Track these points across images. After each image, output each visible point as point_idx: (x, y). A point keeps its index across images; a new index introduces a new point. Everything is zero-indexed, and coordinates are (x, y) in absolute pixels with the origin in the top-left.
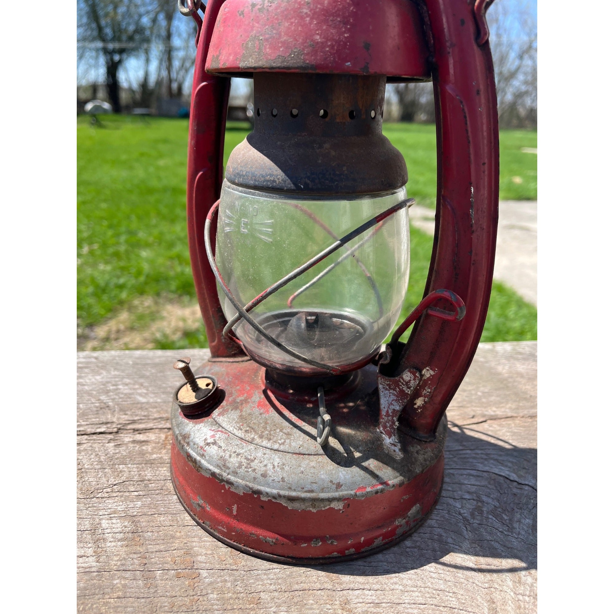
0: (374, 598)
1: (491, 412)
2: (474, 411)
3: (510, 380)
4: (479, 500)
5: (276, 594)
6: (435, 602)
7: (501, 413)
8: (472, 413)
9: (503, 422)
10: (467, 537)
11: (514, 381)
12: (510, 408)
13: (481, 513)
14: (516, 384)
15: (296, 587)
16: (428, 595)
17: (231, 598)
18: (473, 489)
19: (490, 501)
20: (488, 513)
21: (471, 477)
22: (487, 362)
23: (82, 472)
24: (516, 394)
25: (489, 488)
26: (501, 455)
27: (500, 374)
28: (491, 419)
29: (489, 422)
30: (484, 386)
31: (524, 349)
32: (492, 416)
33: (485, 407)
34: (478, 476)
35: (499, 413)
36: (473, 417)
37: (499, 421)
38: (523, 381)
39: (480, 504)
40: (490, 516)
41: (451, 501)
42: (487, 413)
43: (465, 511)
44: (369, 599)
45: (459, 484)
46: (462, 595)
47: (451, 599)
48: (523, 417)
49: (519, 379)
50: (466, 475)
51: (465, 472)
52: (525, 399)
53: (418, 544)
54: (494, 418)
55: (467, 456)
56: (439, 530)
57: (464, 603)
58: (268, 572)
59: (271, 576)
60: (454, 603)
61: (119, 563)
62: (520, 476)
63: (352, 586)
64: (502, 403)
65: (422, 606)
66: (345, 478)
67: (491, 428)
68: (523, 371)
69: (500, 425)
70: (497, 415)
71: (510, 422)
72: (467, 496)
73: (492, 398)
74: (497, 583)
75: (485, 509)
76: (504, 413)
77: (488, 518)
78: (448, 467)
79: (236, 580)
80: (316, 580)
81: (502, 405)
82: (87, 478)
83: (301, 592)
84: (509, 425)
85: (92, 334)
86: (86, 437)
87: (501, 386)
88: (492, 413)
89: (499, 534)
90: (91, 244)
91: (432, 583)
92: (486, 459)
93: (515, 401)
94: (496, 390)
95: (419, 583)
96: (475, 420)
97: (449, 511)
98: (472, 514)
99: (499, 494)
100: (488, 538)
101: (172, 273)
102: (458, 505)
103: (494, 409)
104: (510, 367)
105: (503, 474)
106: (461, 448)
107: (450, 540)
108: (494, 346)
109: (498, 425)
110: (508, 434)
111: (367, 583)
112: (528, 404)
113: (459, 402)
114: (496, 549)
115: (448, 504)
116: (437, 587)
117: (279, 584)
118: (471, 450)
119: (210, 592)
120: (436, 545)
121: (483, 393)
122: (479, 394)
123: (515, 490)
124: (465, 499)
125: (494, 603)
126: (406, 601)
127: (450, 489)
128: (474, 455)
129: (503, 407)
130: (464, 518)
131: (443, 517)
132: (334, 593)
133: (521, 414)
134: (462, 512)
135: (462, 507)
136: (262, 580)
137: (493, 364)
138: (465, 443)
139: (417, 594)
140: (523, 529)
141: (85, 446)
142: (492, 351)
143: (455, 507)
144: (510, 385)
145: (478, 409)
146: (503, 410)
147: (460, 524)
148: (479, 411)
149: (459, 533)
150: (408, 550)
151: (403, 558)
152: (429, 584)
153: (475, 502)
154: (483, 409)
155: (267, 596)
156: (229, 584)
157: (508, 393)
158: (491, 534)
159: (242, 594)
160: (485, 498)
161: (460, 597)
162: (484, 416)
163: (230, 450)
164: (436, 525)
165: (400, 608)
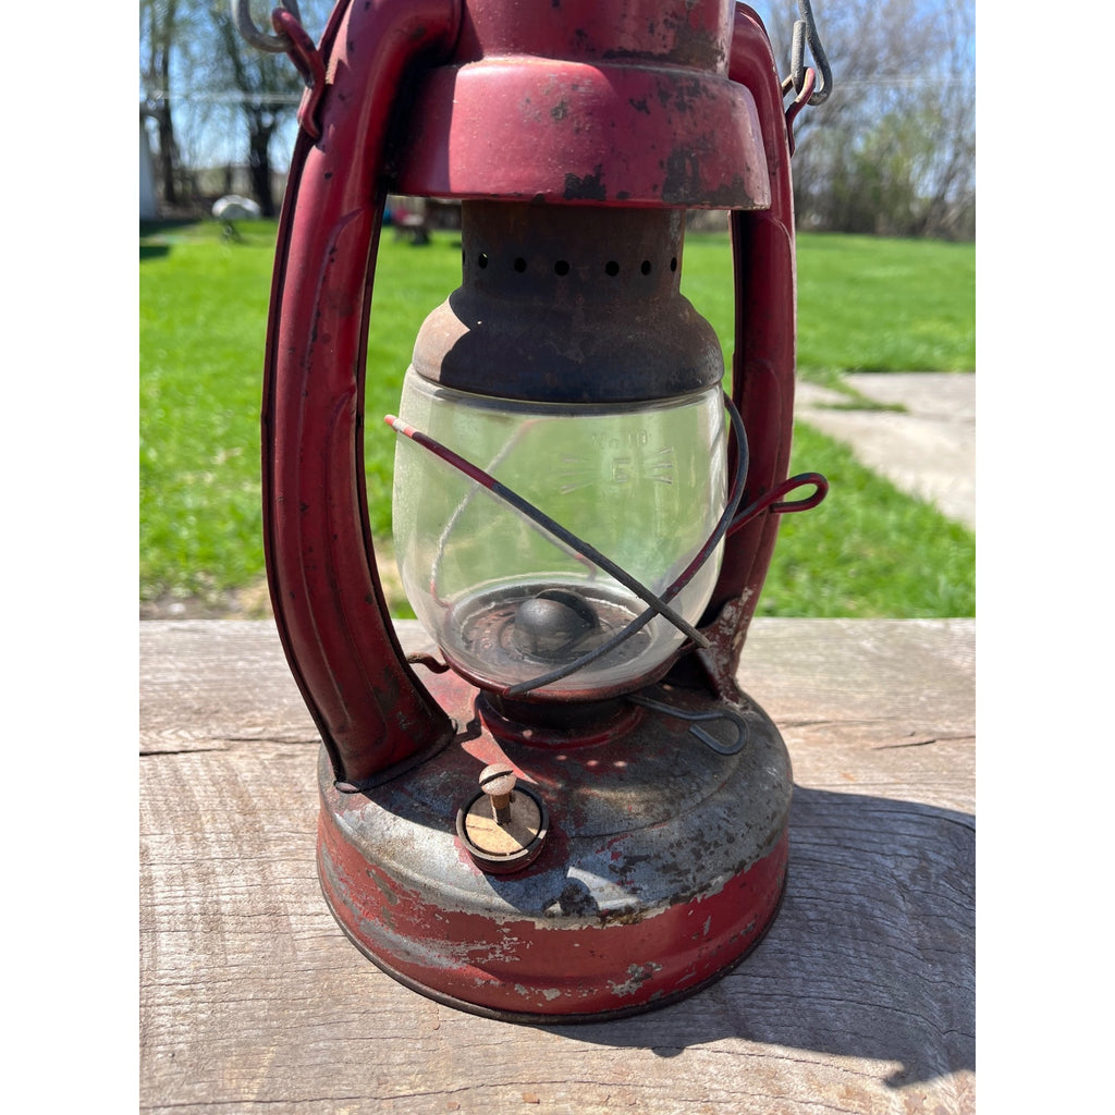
0: (761, 987)
1: (943, 727)
2: (914, 725)
4: (924, 858)
6: (855, 996)
7: (959, 731)
8: (911, 729)
9: (962, 744)
10: (904, 909)
13: (927, 877)
16: (844, 988)
18: (914, 842)
19: (942, 860)
20: (937, 877)
21: (911, 824)
22: (934, 650)
23: (303, 796)
25: (939, 841)
26: (958, 794)
27: (957, 669)
28: (942, 739)
29: (938, 742)
30: (929, 687)
32: (944, 733)
33: (933, 721)
34: (922, 823)
35: (956, 729)
36: (913, 735)
37: (956, 741)
39: (924, 864)
40: (941, 882)
41: (878, 858)
42: (935, 729)
43: (900, 873)
44: (754, 988)
45: (891, 833)
46: (898, 990)
47: (881, 995)
50: (903, 820)
51: (900, 816)
53: (827, 916)
54: (947, 738)
55: (903, 792)
56: (860, 898)
57: (902, 1002)
60: (886, 1000)
64: (962, 714)
65: (837, 1002)
67: (942, 753)
69: (957, 749)
70: (953, 733)
72: (904, 852)
73: (945, 707)
74: (954, 976)
75: (932, 871)
76: (965, 731)
77: (937, 884)
78: (872, 808)
81: (962, 718)
82: (310, 805)
85: (234, 603)
86: (299, 746)
87: (960, 688)
88: (945, 730)
91: (851, 972)
94: (950, 694)
95: (832, 970)
96: (916, 740)
97: (875, 872)
98: (913, 879)
99: (956, 851)
100: (939, 912)
102: (889, 863)
103: (948, 723)
105: (964, 822)
106: (892, 780)
107: (877, 913)
108: (947, 625)
109: (954, 748)
113: (888, 712)
114: (950, 928)
115: (873, 862)
116: (858, 978)
118: (909, 784)
120: (856, 920)
121: (929, 698)
122: (922, 699)
124: (900, 855)
125: (947, 1002)
126: (812, 994)
127: (875, 839)
128: (915, 792)
129: (962, 721)
130: (901, 884)
131: (866, 879)
134: (896, 873)
135: (896, 867)
137: (945, 653)
138: (897, 774)
139: (827, 985)
141: (300, 759)
142: (944, 632)
143: (884, 866)
145: (921, 722)
146: (963, 725)
147: (893, 892)
148: (922, 725)
149: (892, 903)
150: (811, 923)
151: (804, 935)
152: (846, 972)
153: (917, 861)
154: (929, 723)
158: (943, 906)
160: (932, 856)
161: (895, 992)
162: (930, 733)
164: (855, 891)
165: (803, 1003)
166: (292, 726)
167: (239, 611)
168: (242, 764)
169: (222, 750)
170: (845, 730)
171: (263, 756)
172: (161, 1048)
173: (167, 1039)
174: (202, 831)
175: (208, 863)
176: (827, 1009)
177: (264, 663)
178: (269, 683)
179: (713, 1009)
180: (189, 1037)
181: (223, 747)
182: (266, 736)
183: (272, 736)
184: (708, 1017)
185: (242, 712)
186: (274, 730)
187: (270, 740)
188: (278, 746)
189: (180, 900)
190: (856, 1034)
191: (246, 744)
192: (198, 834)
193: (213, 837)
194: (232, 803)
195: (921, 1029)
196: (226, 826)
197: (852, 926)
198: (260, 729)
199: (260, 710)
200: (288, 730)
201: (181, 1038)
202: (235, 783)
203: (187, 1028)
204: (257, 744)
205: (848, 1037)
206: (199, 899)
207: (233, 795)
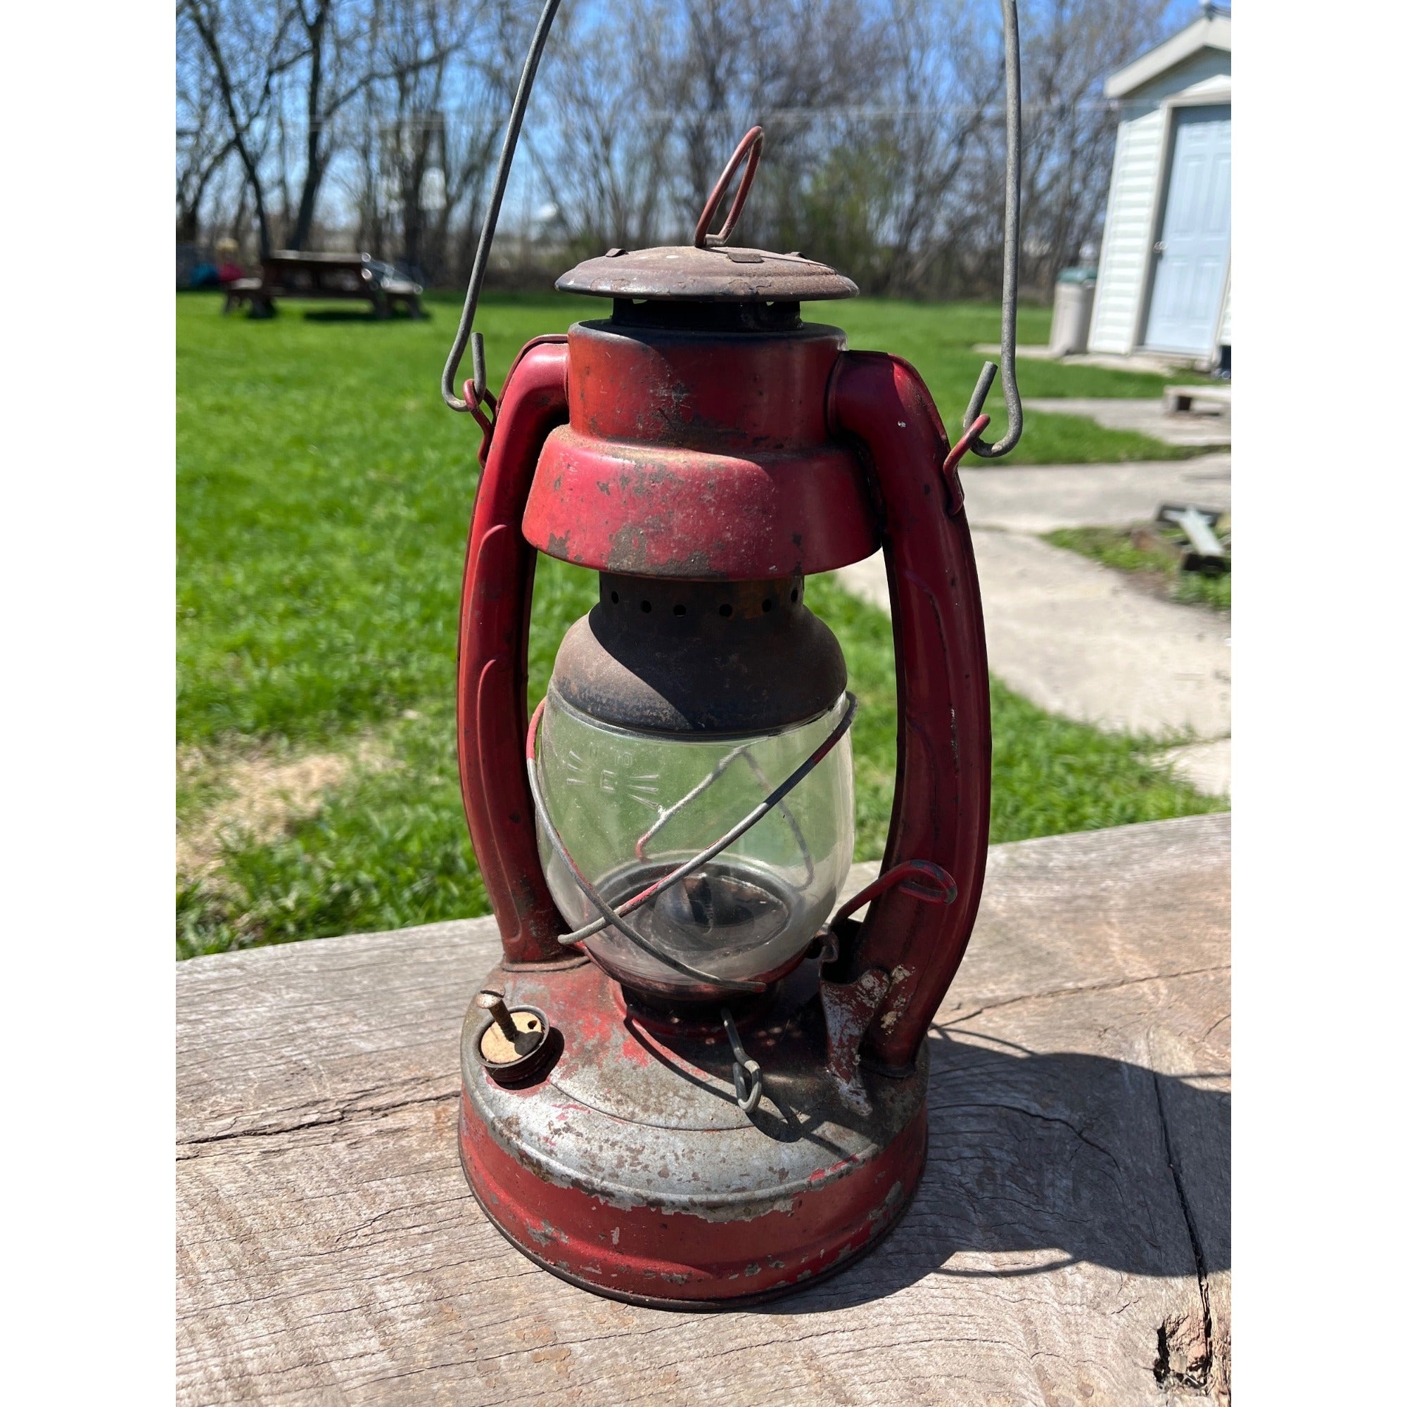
0: (852, 1342)
1: (987, 991)
2: (959, 995)
3: (1011, 924)
4: (987, 1157)
5: (701, 1362)
6: (944, 1334)
7: (1004, 994)
8: (956, 1000)
9: (1010, 1010)
10: (977, 1223)
11: (1019, 926)
12: (1018, 981)
13: (993, 1178)
14: (1020, 932)
15: (730, 1345)
16: (931, 1326)
17: (633, 1380)
18: (976, 1139)
19: (1004, 1156)
20: (1003, 1176)
21: (970, 1119)
23: (306, 1205)
24: (1024, 952)
25: (1000, 1135)
26: (1011, 1073)
27: (992, 914)
28: (989, 1007)
29: (985, 1012)
31: (1027, 856)
32: (989, 1000)
33: (977, 985)
34: (980, 1115)
35: (1000, 992)
36: (959, 1007)
37: (1002, 1008)
38: (1032, 923)
39: (989, 1164)
40: (1008, 1183)
41: (945, 1166)
42: (981, 996)
43: (968, 1180)
44: (846, 1346)
45: (953, 1133)
46: (982, 1317)
47: (967, 1326)
48: (1038, 996)
49: (1025, 921)
50: (962, 1115)
51: (959, 1111)
52: (1040, 960)
53: (904, 1245)
54: (993, 1004)
55: (959, 1081)
56: (933, 1217)
57: (987, 1330)
58: (680, 1329)
59: (687, 1335)
60: (973, 1332)
61: (430, 1355)
62: (1045, 1106)
63: (815, 1329)
64: (1002, 973)
65: (926, 1345)
66: (791, 1160)
67: (991, 1025)
68: (1030, 903)
69: (1004, 1017)
70: (997, 998)
71: (1019, 1008)
72: (968, 1153)
73: (986, 966)
74: (1032, 1292)
75: (997, 1171)
76: (1009, 993)
77: (1003, 1186)
78: (932, 1107)
79: (632, 1351)
80: (758, 1330)
81: (1004, 977)
82: (319, 1216)
83: (740, 1352)
84: (1019, 1013)
86: (286, 1136)
87: (999, 938)
88: (990, 995)
89: (1024, 1210)
91: (935, 1306)
92: (989, 1084)
93: (1024, 966)
94: (991, 947)
95: (917, 1309)
96: (963, 1013)
97: (943, 1183)
98: (979, 1183)
99: (1017, 1142)
100: (1009, 1219)
102: (956, 1170)
103: (992, 986)
104: (1009, 898)
105: (1019, 1107)
106: (947, 1068)
107: (951, 1232)
109: (1001, 1017)
110: (1019, 1031)
111: (838, 1321)
112: (1045, 970)
114: (1022, 1235)
115: (941, 1171)
116: (943, 1311)
117: (703, 1346)
118: (963, 1069)
119: (595, 1376)
120: (932, 1244)
123: (1040, 1132)
124: (965, 1158)
125: (1031, 1323)
126: (902, 1340)
127: (940, 1144)
128: (969, 1078)
129: (1005, 981)
130: (968, 1191)
131: (935, 1194)
132: (790, 1346)
133: (1036, 991)
134: (964, 1181)
135: (963, 1173)
136: (674, 1344)
138: (952, 1058)
139: (915, 1326)
140: (1060, 1197)
141: (291, 1153)
143: (951, 1174)
144: (1012, 935)
145: (966, 989)
146: (1006, 986)
147: (963, 1203)
148: (967, 994)
149: (963, 1218)
151: (885, 1273)
152: (931, 1308)
153: (981, 1162)
154: (974, 989)
155: (687, 1368)
156: (624, 1360)
157: (1010, 952)
158: (1012, 1212)
159: (648, 1372)
160: (995, 1153)
161: (980, 1321)
162: (976, 1002)
163: (597, 1137)
164: (927, 1210)
165: (894, 1352)
166: (270, 1109)
168: (221, 1172)
171: (243, 1158)
174: (193, 1271)
175: (215, 1312)
176: (918, 1353)
177: (211, 1023)
178: (225, 1052)
179: (808, 1379)
181: (190, 1154)
182: (239, 1129)
183: (248, 1127)
184: (805, 1389)
185: (200, 1099)
186: (249, 1119)
187: (246, 1134)
188: (259, 1140)
189: (195, 1366)
190: (949, 1376)
191: (217, 1146)
192: (190, 1276)
193: (210, 1278)
194: (222, 1228)
195: (1009, 1358)
196: (222, 1262)
198: (230, 1120)
199: (223, 1092)
200: (266, 1115)
202: (217, 1201)
204: (231, 1142)
205: (943, 1380)
206: (217, 1360)
207: (220, 1218)
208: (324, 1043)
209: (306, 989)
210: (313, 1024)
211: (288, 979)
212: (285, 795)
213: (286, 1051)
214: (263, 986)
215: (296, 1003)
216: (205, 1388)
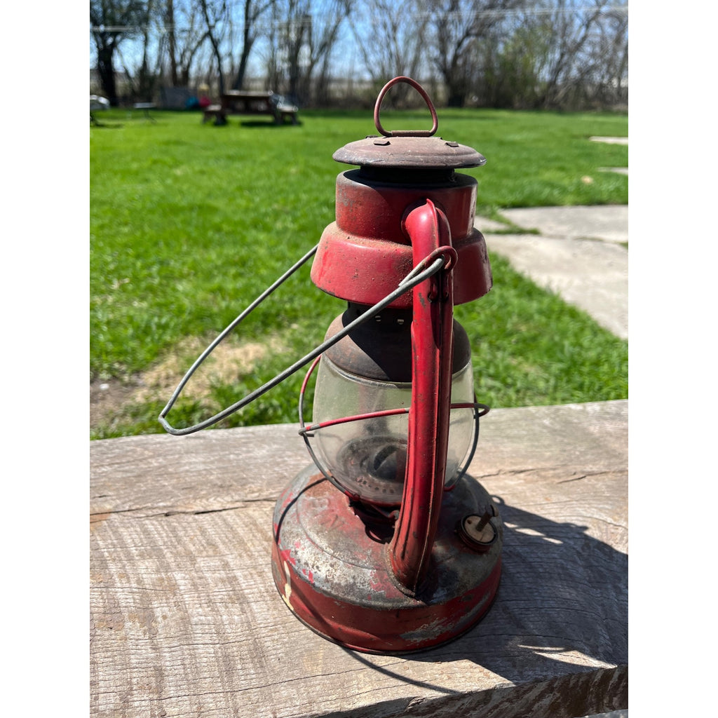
1: (589, 468)
2: (575, 468)
3: (601, 439)
4: (586, 538)
8: (574, 471)
9: (599, 477)
10: (581, 564)
11: (605, 440)
12: (603, 465)
13: (589, 548)
14: (606, 443)
16: (559, 602)
22: (580, 423)
24: (607, 452)
25: (593, 529)
27: (592, 434)
28: (589, 475)
29: (587, 477)
30: (580, 446)
31: (610, 408)
32: (589, 472)
33: (583, 465)
34: (584, 521)
35: (595, 469)
36: (575, 474)
37: (595, 476)
38: (612, 440)
39: (587, 541)
40: (596, 550)
41: (566, 540)
42: (585, 470)
44: (522, 606)
47: (576, 604)
48: (614, 472)
49: (608, 438)
51: (574, 518)
52: (615, 456)
53: (547, 570)
54: (591, 474)
55: (574, 506)
56: (560, 560)
57: (585, 607)
60: (578, 607)
62: (615, 520)
63: (508, 598)
64: (597, 460)
65: (557, 609)
67: (590, 483)
68: (611, 430)
69: (597, 480)
70: (593, 471)
71: (604, 477)
72: (577, 536)
73: (588, 457)
74: (605, 594)
75: (591, 545)
76: (599, 470)
77: (593, 551)
78: (561, 515)
81: (597, 462)
84: (604, 479)
85: (140, 382)
87: (595, 445)
88: (589, 470)
89: (603, 562)
90: (120, 278)
92: (588, 508)
93: (607, 459)
94: (590, 449)
96: (576, 477)
97: (566, 547)
98: (583, 549)
99: (601, 534)
100: (596, 564)
101: (215, 309)
102: (572, 542)
103: (591, 466)
104: (600, 427)
105: (602, 519)
106: (568, 499)
107: (569, 567)
108: (585, 407)
109: (595, 480)
110: (603, 487)
112: (617, 461)
113: (562, 461)
114: (602, 571)
118: (576, 500)
120: (560, 571)
121: (581, 452)
122: (577, 453)
123: (613, 531)
124: (576, 538)
125: (604, 606)
126: (546, 606)
127: (564, 531)
128: (579, 505)
129: (597, 464)
130: (578, 552)
131: (562, 551)
133: (613, 470)
134: (575, 547)
135: (575, 544)
137: (585, 425)
138: (571, 496)
139: (551, 602)
140: (620, 558)
142: (584, 411)
143: (570, 544)
144: (601, 444)
145: (578, 466)
146: (598, 466)
147: (575, 556)
148: (579, 468)
149: (574, 562)
150: (541, 574)
151: (539, 580)
153: (583, 540)
154: (582, 467)
157: (600, 451)
158: (597, 562)
161: (581, 603)
162: (583, 472)
164: (558, 557)
165: (543, 611)
166: (273, 491)
167: (144, 386)
168: (256, 514)
169: (242, 507)
170: (543, 473)
171: (265, 509)
172: (272, 657)
173: (274, 652)
174: (249, 551)
175: (260, 567)
176: (553, 612)
177: (244, 455)
178: (251, 467)
179: (505, 617)
180: (283, 650)
181: (243, 506)
182: (261, 498)
183: (265, 497)
184: (503, 620)
185: (244, 485)
186: (265, 494)
187: (265, 500)
188: (270, 503)
189: (254, 586)
190: (567, 623)
191: (254, 504)
192: (249, 553)
193: (256, 554)
194: (259, 535)
195: (594, 619)
196: (260, 548)
197: (559, 574)
198: (257, 494)
199: (253, 483)
200: (271, 494)
201: (280, 651)
202: (255, 525)
203: (281, 646)
204: (259, 503)
205: (564, 624)
206: (262, 585)
207: (258, 532)
208: (291, 467)
209: (281, 444)
210: (286, 459)
211: (274, 440)
212: (237, 362)
213: (276, 469)
214: (263, 441)
215: (278, 450)
216: (259, 595)
